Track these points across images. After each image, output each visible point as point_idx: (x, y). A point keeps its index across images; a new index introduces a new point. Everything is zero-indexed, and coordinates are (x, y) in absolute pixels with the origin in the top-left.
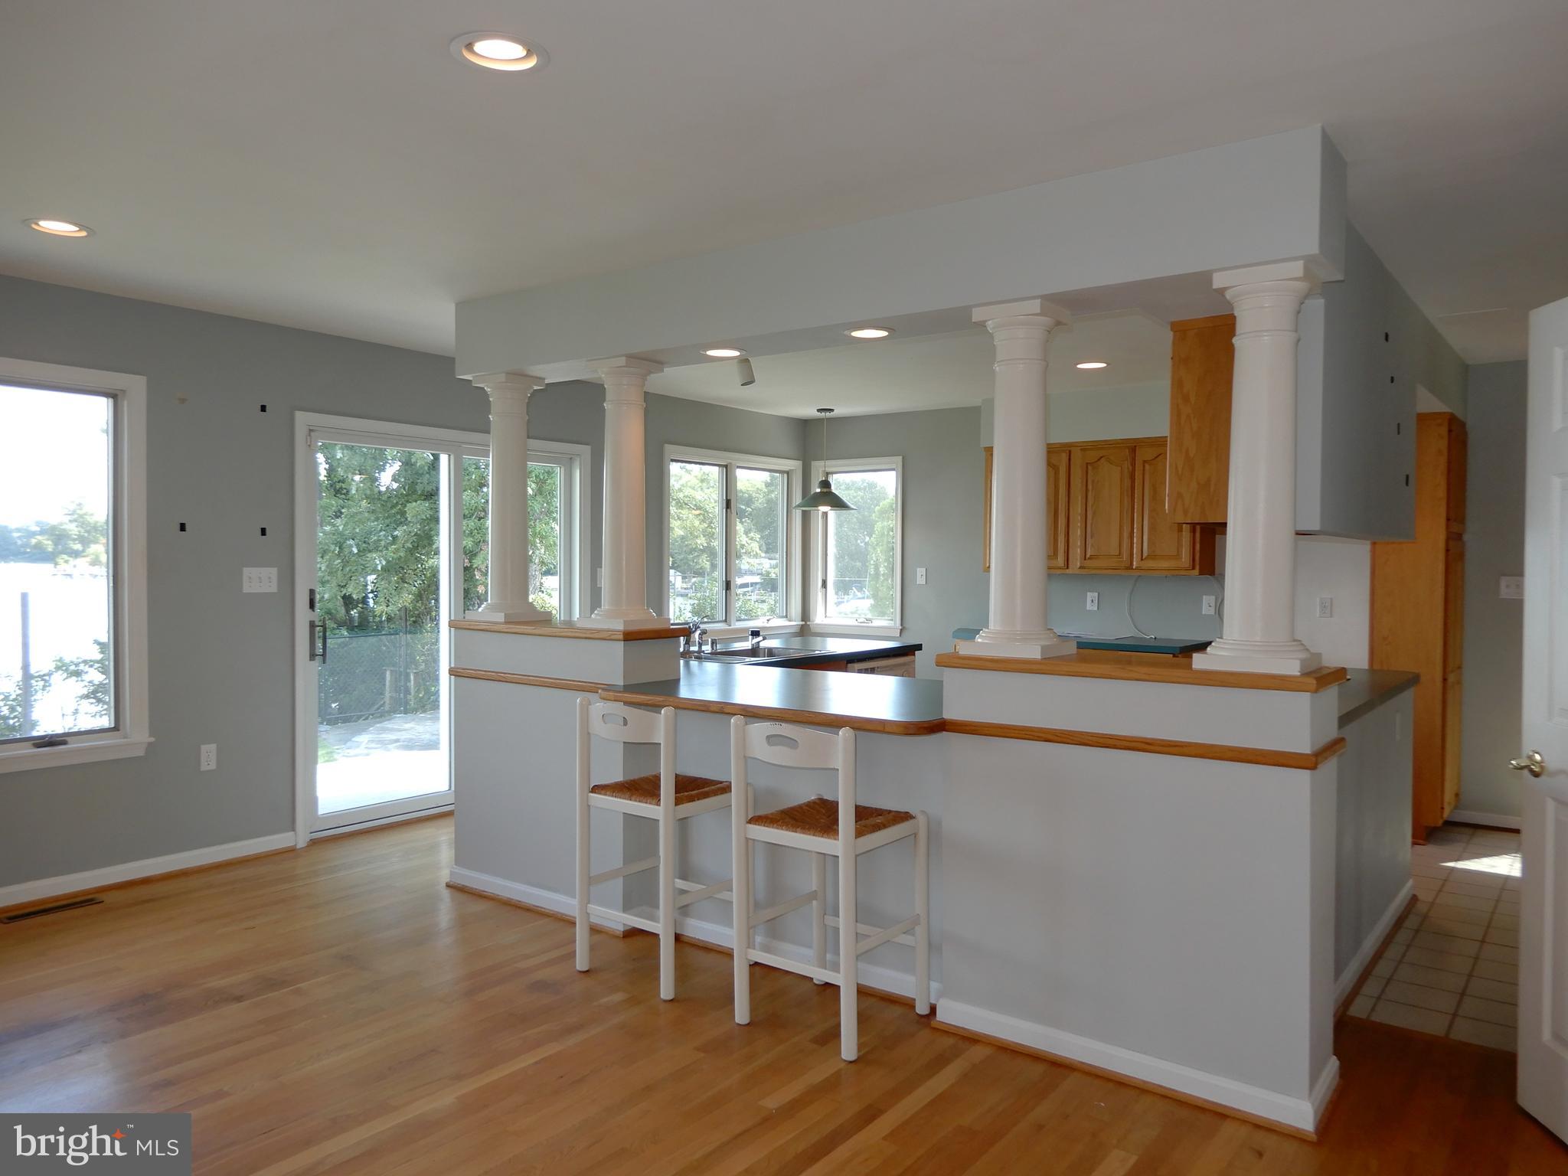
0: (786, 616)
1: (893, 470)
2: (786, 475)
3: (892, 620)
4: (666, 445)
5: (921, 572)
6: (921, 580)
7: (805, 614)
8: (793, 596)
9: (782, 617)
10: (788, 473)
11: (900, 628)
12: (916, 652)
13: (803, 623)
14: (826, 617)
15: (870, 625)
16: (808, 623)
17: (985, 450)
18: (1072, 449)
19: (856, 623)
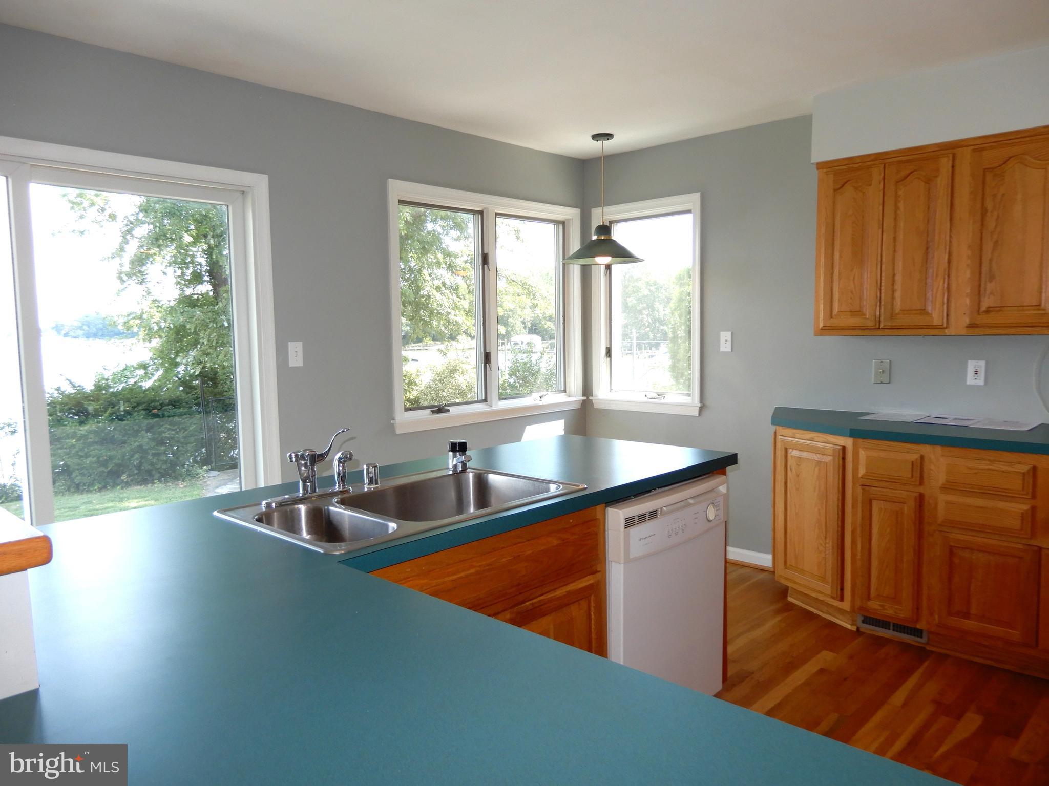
0: (565, 391)
1: (689, 211)
2: (561, 227)
3: (689, 395)
4: (390, 181)
5: (725, 337)
6: (725, 346)
7: (587, 389)
8: (572, 368)
9: (561, 392)
10: (563, 223)
11: (699, 405)
12: (728, 469)
13: (585, 398)
14: (611, 390)
15: (662, 401)
16: (590, 398)
17: (818, 169)
18: (955, 151)
19: (646, 399)
